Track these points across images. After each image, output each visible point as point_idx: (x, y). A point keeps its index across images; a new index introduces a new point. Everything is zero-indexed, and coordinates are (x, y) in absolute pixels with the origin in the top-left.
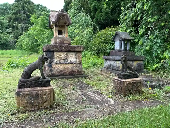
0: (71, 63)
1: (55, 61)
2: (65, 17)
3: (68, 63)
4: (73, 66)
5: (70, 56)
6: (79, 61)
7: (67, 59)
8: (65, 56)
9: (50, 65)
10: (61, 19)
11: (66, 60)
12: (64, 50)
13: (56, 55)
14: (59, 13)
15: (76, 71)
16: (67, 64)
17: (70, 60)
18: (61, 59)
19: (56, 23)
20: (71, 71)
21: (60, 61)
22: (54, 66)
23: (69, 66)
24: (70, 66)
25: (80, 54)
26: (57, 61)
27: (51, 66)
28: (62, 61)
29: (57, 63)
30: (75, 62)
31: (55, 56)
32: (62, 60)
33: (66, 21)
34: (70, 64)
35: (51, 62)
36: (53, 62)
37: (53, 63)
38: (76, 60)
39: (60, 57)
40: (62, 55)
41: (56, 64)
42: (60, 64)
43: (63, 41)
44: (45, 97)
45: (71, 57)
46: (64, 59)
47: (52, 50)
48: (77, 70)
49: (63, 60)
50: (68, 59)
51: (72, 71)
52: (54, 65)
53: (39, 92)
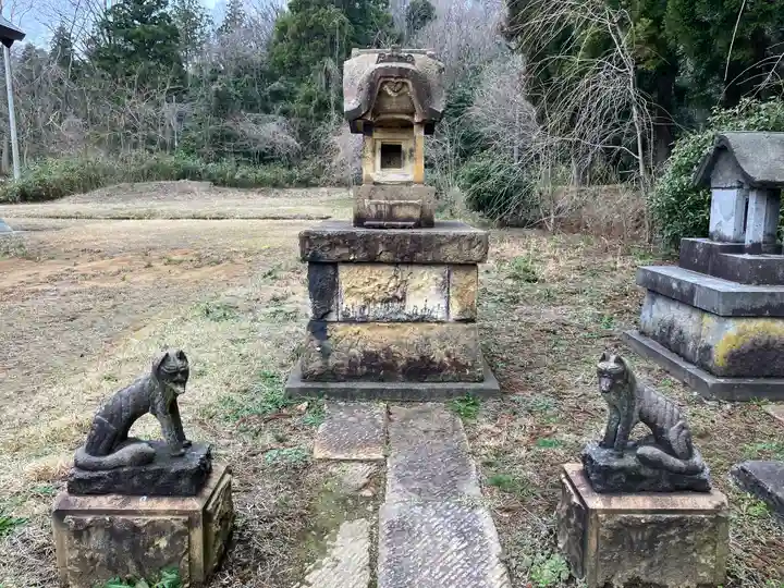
0: (422, 320)
1: (344, 306)
2: (410, 83)
3: (405, 317)
4: (429, 333)
5: (416, 282)
6: (462, 312)
7: (400, 300)
8: (391, 285)
9: (320, 325)
10: (389, 96)
11: (397, 305)
12: (383, 257)
13: (348, 277)
14: (379, 65)
15: (446, 359)
16: (398, 321)
17: (414, 304)
18: (368, 300)
19: (364, 115)
20: (418, 358)
21: (364, 307)
22: (339, 331)
23: (406, 335)
24: (412, 333)
25: (470, 278)
26: (350, 306)
27: (324, 330)
28: (377, 310)
29: (352, 315)
30: (440, 315)
31: (344, 286)
32: (376, 302)
33: (412, 103)
34: (417, 321)
35: (323, 311)
36: (330, 311)
37: (333, 317)
38: (443, 305)
39: (367, 288)
40: (375, 280)
41: (348, 320)
42: (364, 321)
43: (392, 207)
44: (163, 543)
45: (418, 292)
46: (386, 301)
47: (325, 259)
48: (449, 356)
49: (379, 305)
50: (403, 299)
51: (422, 357)
52: (337, 326)
53: (140, 521)
